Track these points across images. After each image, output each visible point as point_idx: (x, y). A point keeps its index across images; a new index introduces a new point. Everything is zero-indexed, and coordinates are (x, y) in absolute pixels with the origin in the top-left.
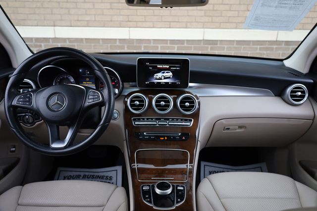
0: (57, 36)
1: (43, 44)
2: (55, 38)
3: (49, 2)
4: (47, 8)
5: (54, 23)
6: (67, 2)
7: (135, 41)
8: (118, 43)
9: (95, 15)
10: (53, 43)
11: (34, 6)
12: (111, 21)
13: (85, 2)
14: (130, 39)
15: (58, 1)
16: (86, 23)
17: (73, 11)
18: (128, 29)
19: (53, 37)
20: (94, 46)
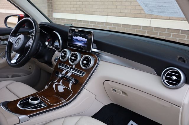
0: (108, 22)
1: (100, 26)
2: (107, 23)
3: (108, 1)
4: (106, 5)
5: (108, 14)
6: (117, 1)
7: (154, 28)
8: (141, 29)
9: (130, 9)
10: (105, 25)
11: (100, 4)
12: (140, 13)
13: (126, 1)
14: (150, 26)
15: (112, 1)
16: (124, 14)
17: (119, 7)
18: (150, 19)
19: (106, 22)
20: (127, 29)
